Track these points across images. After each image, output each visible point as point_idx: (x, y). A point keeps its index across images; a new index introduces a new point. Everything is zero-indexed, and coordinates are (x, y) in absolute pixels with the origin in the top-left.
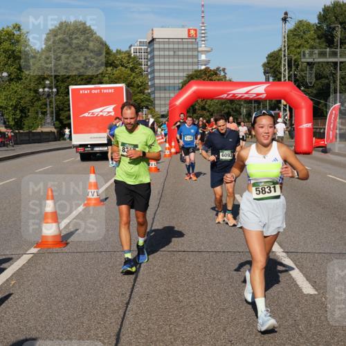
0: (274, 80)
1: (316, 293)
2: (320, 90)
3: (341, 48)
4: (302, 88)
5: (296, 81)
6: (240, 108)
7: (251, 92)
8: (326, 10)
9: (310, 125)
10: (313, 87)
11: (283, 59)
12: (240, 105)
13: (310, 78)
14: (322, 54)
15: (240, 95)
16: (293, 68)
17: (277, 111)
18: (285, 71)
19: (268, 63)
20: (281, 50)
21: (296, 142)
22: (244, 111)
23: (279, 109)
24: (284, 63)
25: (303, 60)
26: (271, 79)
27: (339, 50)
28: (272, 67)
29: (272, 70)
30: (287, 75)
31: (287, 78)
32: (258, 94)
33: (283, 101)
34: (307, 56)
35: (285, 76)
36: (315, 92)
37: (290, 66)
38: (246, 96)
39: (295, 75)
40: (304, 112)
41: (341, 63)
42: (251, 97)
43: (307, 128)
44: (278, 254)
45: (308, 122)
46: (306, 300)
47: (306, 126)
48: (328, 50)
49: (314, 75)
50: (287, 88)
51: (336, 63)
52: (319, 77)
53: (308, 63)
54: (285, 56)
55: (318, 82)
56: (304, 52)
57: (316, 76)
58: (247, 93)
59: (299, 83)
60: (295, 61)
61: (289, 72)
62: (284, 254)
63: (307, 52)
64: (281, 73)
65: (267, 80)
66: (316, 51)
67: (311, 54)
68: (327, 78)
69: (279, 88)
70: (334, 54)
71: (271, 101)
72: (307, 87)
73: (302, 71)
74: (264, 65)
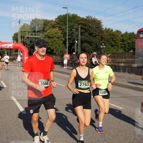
0: (16, 42)
1: (26, 113)
2: (31, 46)
3: (37, 33)
4: (26, 45)
5: (23, 43)
6: (4, 51)
7: (8, 46)
8: (33, 21)
9: (27, 58)
10: (29, 45)
11: (19, 35)
12: (4, 50)
13: (28, 42)
14: (32, 35)
15: (4, 47)
16: (22, 39)
17: (17, 53)
18: (20, 39)
19: (14, 36)
20: (18, 32)
21: (23, 63)
22: (6, 52)
23: (18, 52)
24: (19, 36)
25: (26, 36)
26: (15, 42)
27: (37, 34)
28: (15, 38)
29: (15, 39)
30: (20, 41)
31: (20, 42)
32: (10, 47)
33: (19, 50)
34: (27, 35)
35: (19, 41)
36: (30, 47)
37: (21, 38)
38: (6, 47)
39: (23, 41)
40: (26, 53)
41: (38, 38)
42: (8, 48)
43: (27, 59)
44: (14, 101)
45: (27, 57)
46: (23, 116)
47: (26, 58)
48: (34, 33)
49: (29, 41)
50: (20, 45)
51: (36, 38)
52: (31, 42)
53: (27, 37)
54: (19, 34)
55: (31, 44)
56: (26, 34)
57: (30, 42)
58: (6, 46)
59: (24, 44)
60: (23, 36)
61: (21, 40)
62: (17, 101)
63: (27, 33)
64: (18, 40)
65: (14, 42)
66: (30, 33)
67: (28, 34)
68: (34, 42)
69: (18, 45)
70: (36, 35)
71: (15, 49)
72: (27, 45)
73: (26, 40)
74: (13, 37)
